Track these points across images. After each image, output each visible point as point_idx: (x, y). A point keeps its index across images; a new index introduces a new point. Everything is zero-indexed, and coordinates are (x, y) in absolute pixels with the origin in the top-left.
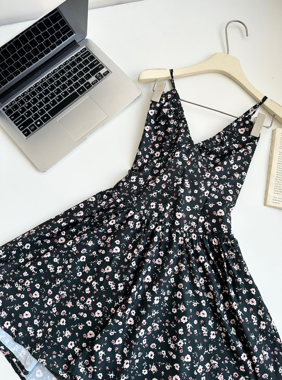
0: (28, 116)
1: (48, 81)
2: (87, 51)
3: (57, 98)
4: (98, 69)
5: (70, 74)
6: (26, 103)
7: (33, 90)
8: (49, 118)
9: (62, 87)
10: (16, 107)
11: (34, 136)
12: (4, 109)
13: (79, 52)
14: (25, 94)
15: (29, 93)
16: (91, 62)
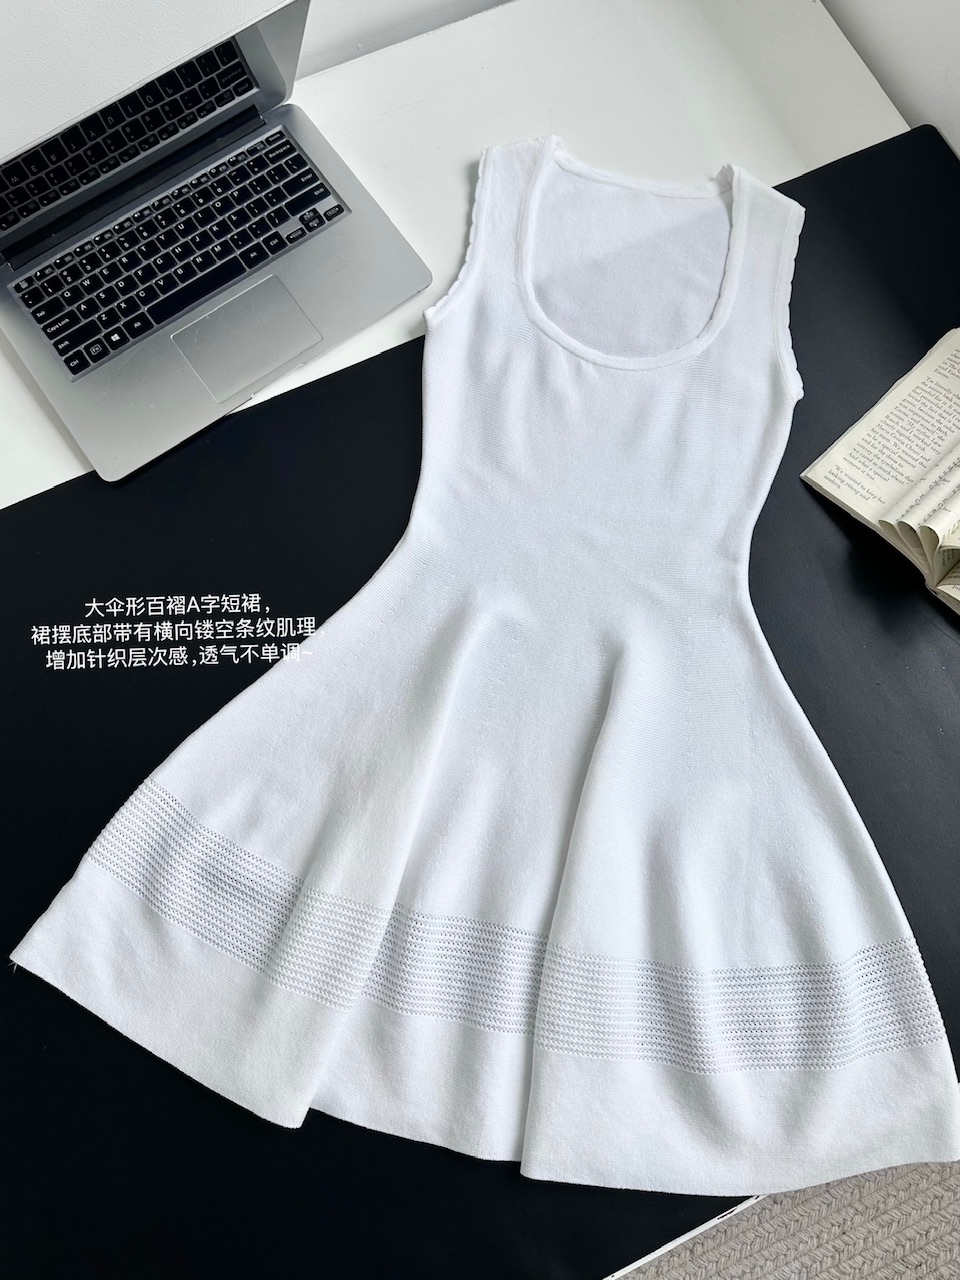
0: (86, 314)
1: (160, 217)
2: (284, 140)
3: (180, 272)
4: (311, 199)
5: (227, 205)
6: (86, 276)
7: (111, 241)
8: (146, 326)
9: (198, 239)
10: (56, 284)
11: (97, 373)
12: (18, 288)
13: (262, 142)
14: (86, 248)
15: (97, 248)
16: (293, 176)
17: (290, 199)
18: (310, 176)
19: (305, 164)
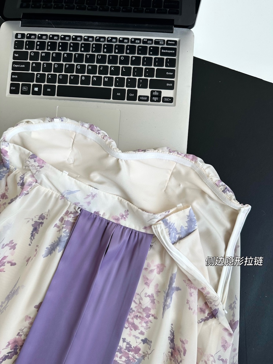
0: (33, 69)
1: (94, 46)
2: (174, 47)
3: (84, 78)
5: (126, 61)
6: (46, 51)
7: (67, 41)
8: (52, 94)
9: (102, 69)
10: (31, 45)
12: (16, 36)
13: (164, 40)
14: (55, 37)
15: (60, 41)
16: (164, 67)
17: (155, 78)
18: (171, 74)
19: (174, 66)
